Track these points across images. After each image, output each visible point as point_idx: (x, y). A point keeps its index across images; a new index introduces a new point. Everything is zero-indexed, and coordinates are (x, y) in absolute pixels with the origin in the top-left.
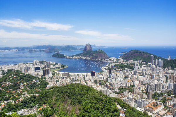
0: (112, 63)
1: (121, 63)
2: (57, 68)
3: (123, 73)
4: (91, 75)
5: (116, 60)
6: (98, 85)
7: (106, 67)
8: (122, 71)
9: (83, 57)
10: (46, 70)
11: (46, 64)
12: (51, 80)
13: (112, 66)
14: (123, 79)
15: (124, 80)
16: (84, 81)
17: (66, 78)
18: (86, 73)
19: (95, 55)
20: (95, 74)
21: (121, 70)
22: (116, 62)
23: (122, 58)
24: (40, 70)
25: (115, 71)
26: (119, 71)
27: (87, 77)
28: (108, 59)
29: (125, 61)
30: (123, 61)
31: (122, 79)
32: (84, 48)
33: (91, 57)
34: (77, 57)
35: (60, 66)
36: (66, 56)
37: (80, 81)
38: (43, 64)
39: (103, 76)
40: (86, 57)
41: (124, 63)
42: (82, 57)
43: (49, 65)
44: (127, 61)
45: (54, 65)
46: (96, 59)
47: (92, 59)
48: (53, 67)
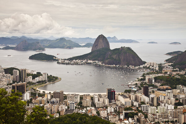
0: (148, 74)
1: (168, 73)
2: (39, 82)
3: (172, 95)
4: (108, 98)
5: (157, 69)
6: (122, 117)
8: (169, 91)
9: (92, 62)
10: (18, 87)
11: (18, 74)
12: (28, 105)
13: (149, 79)
14: (173, 107)
15: (175, 108)
16: (93, 108)
17: (57, 102)
18: (97, 94)
19: (114, 56)
20: (115, 94)
21: (167, 89)
23: (170, 64)
25: (155, 90)
26: (165, 91)
27: (99, 100)
28: (141, 66)
29: (177, 71)
30: (173, 71)
31: (171, 107)
32: (93, 42)
33: (107, 61)
35: (47, 79)
36: (57, 59)
37: (85, 109)
38: (12, 75)
39: (131, 99)
40: (97, 62)
41: (174, 73)
42: (89, 61)
43: (25, 77)
44: (180, 71)
45: (34, 77)
46: (117, 66)
47: (110, 66)
48: (33, 79)
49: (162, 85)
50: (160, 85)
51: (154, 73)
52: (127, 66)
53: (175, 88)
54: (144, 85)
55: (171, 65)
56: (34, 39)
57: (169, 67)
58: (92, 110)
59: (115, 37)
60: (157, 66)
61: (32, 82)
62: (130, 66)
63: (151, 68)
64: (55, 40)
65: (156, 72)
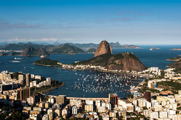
0: (151, 79)
1: (170, 78)
4: (111, 103)
5: (159, 74)
7: (140, 86)
9: (95, 67)
10: (22, 91)
12: (32, 109)
13: (151, 84)
15: (176, 113)
16: (95, 113)
19: (117, 62)
21: (169, 94)
22: (160, 78)
23: (172, 69)
24: (12, 91)
25: (157, 95)
26: (167, 96)
27: (101, 105)
29: (179, 76)
30: (175, 76)
33: (110, 66)
34: (82, 67)
35: (50, 84)
36: (61, 64)
38: (17, 79)
40: (99, 67)
41: (176, 78)
42: (92, 67)
45: (38, 82)
46: (120, 71)
47: (112, 71)
48: (37, 84)
49: (164, 90)
50: (162, 90)
51: (156, 78)
52: (129, 71)
53: (177, 93)
54: (146, 90)
55: (174, 71)
56: (39, 45)
57: (171, 72)
58: (95, 115)
59: (117, 42)
60: (159, 71)
61: (36, 87)
62: (132, 71)
63: (153, 73)
64: (59, 45)
65: (158, 77)
